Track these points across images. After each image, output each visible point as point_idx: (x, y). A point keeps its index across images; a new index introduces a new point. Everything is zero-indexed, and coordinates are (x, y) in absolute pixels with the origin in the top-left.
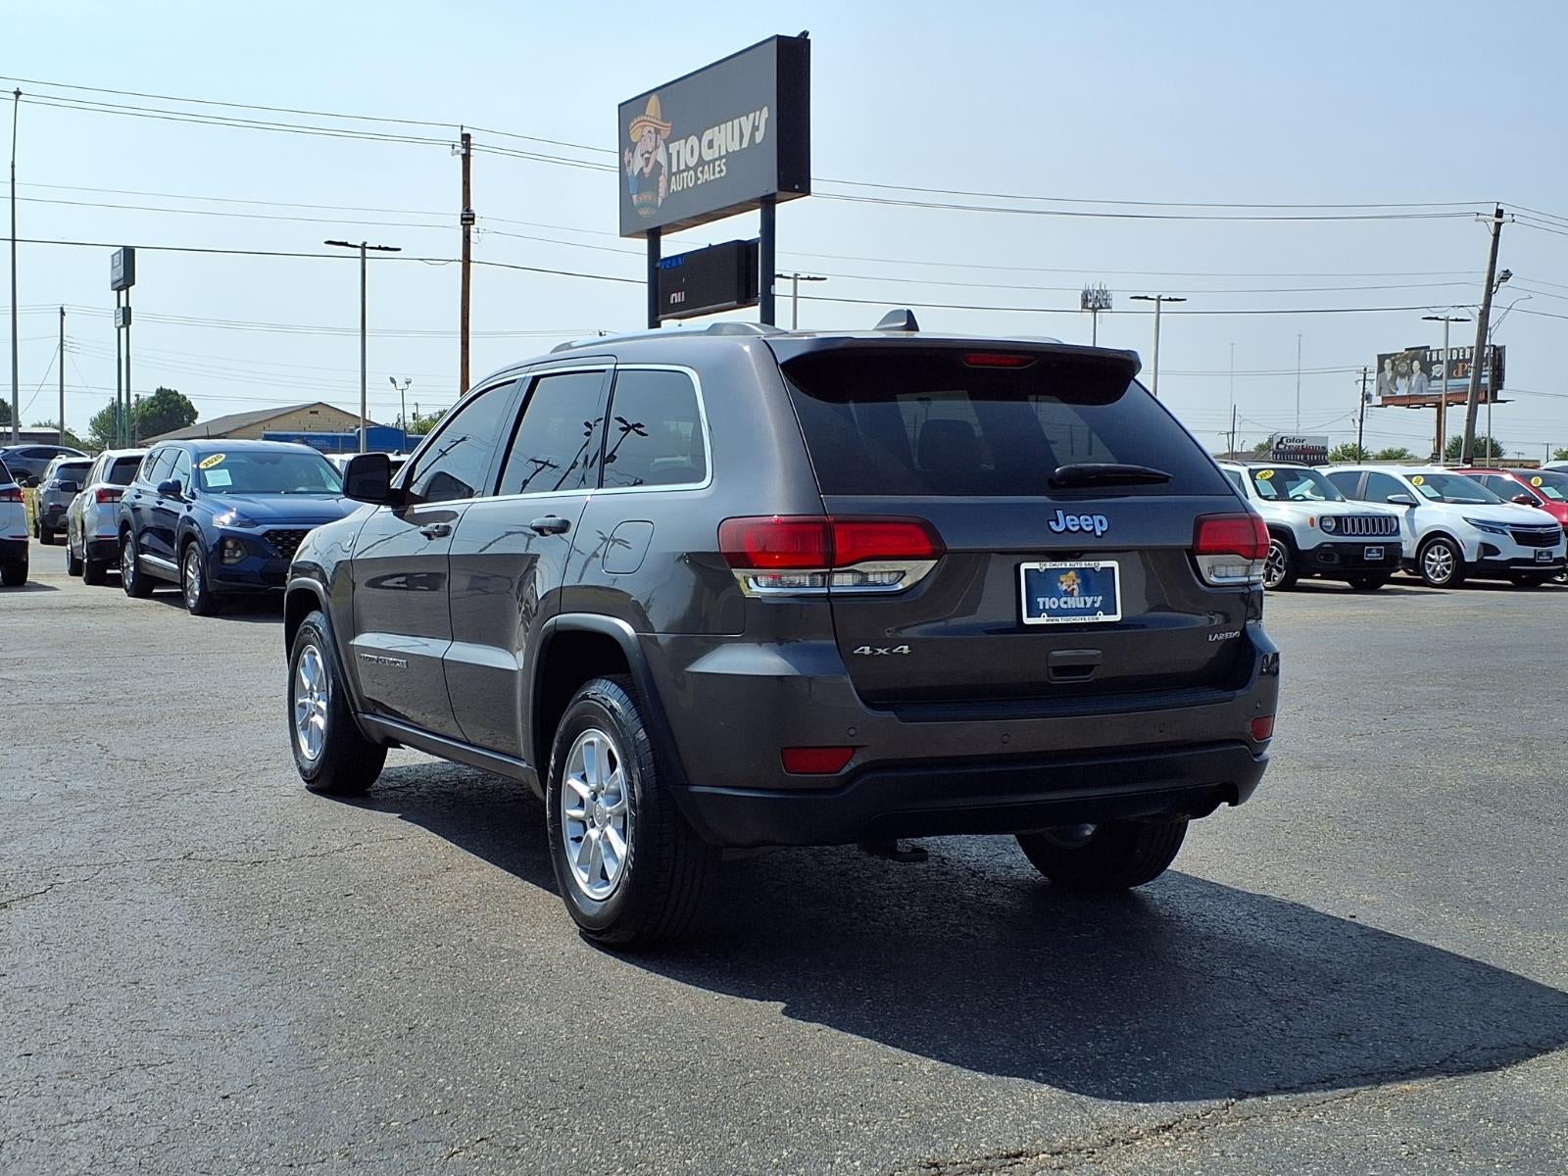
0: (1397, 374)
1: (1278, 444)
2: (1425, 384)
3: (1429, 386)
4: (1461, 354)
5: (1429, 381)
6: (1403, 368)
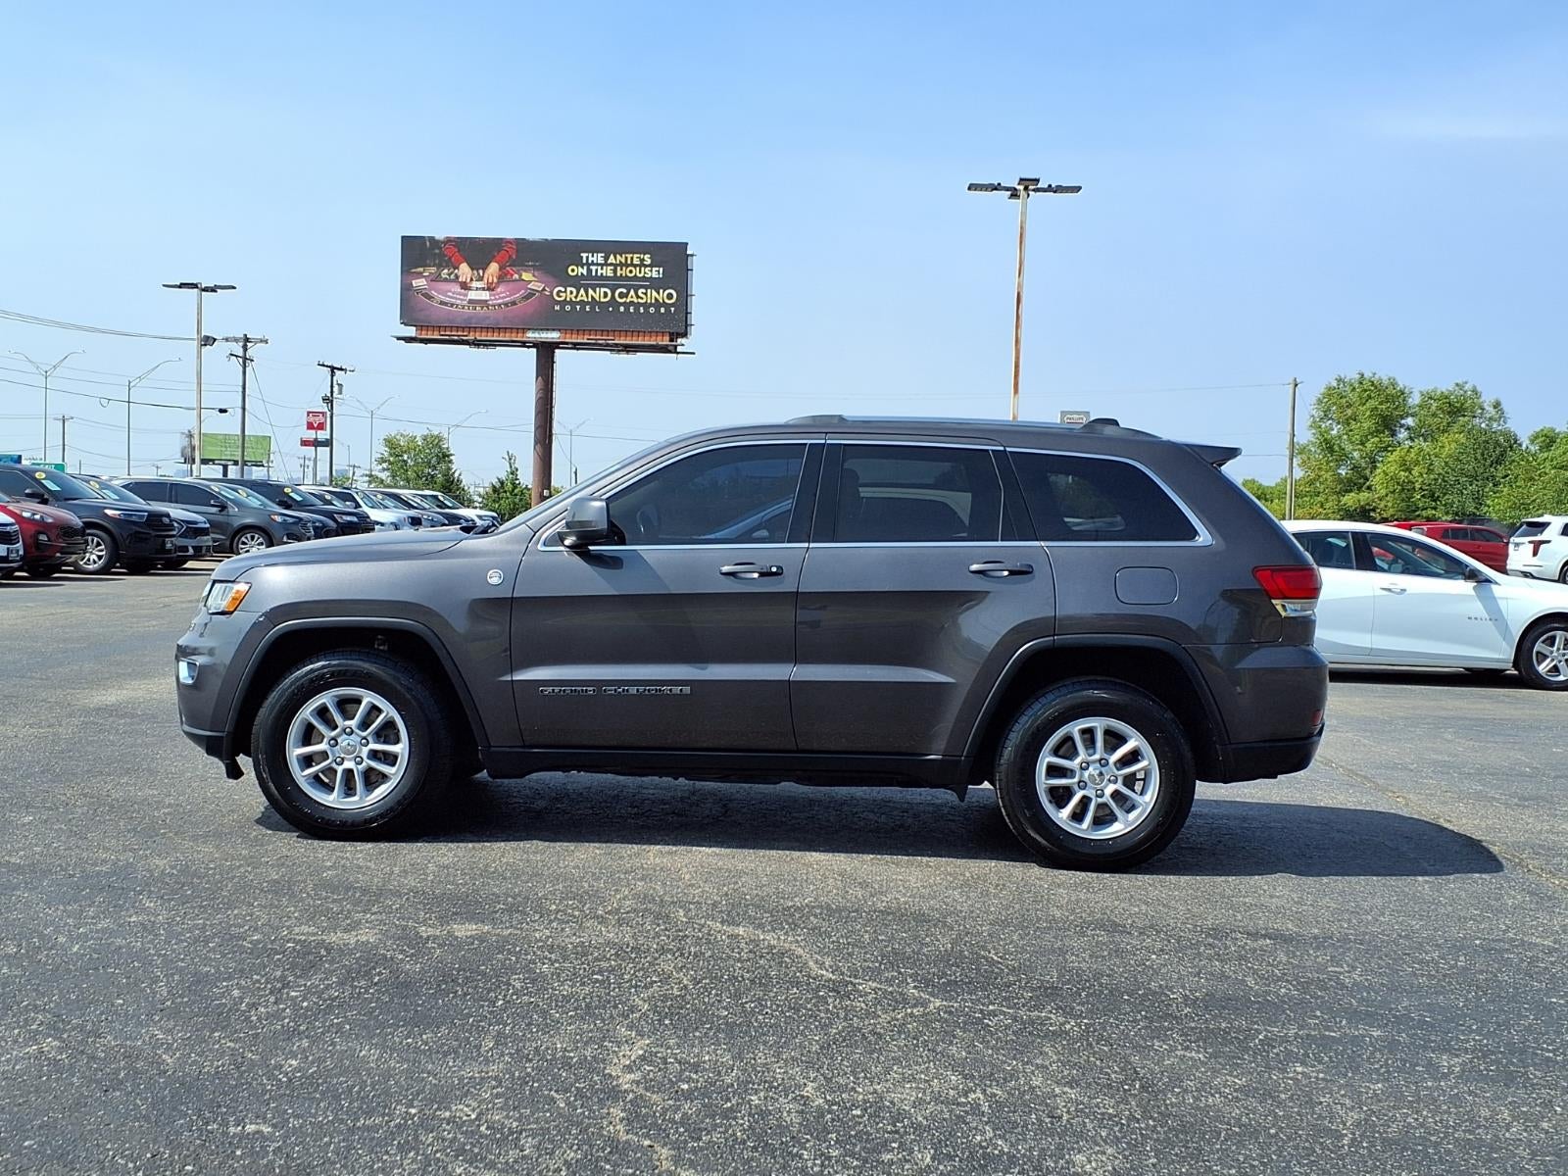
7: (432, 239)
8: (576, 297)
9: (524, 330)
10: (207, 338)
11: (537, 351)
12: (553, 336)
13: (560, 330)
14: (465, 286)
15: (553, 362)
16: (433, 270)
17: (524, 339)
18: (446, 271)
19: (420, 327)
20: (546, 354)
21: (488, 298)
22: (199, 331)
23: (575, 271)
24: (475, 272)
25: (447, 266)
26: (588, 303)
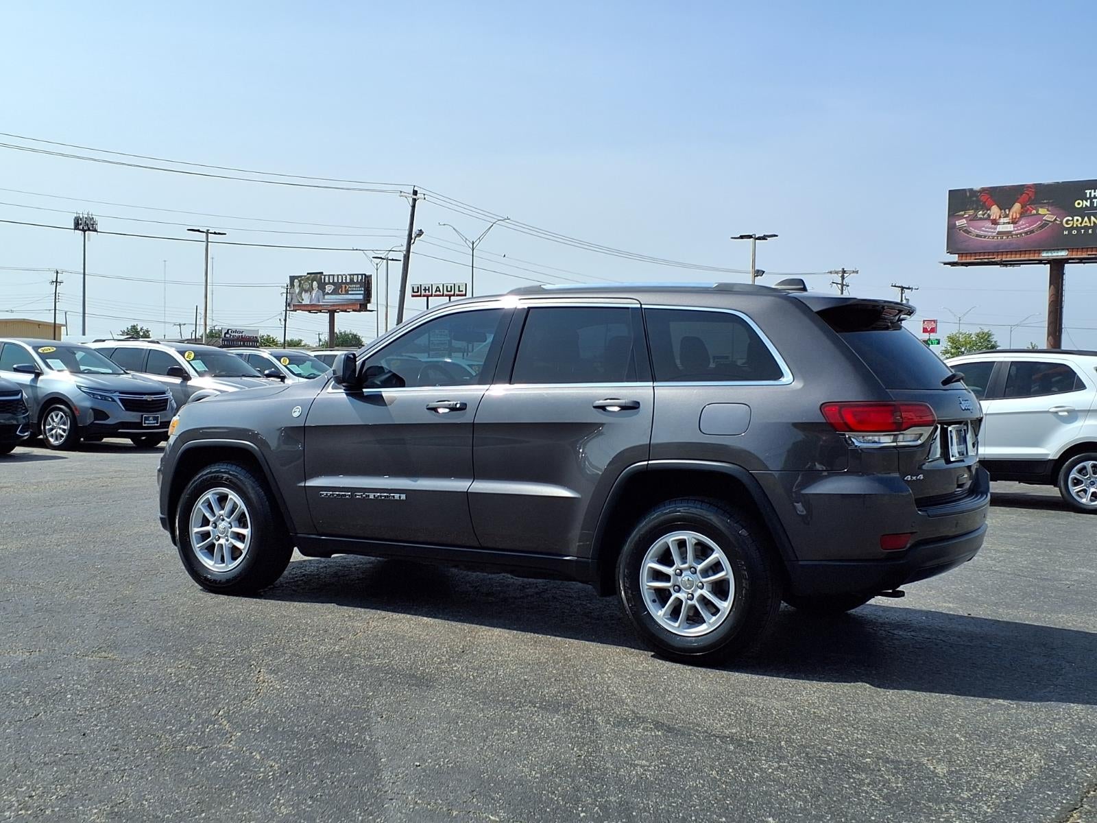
0: (302, 290)
1: (225, 334)
2: (321, 297)
3: (324, 299)
4: (344, 279)
5: (324, 295)
6: (306, 286)
7: (971, 190)
8: (1081, 224)
9: (1040, 252)
10: (758, 271)
11: (1051, 266)
12: (1063, 254)
13: (1068, 249)
14: (995, 222)
15: (1064, 274)
16: (971, 212)
17: (1040, 258)
18: (981, 212)
19: (961, 255)
20: (1057, 268)
21: (1012, 229)
22: (754, 266)
23: (1080, 204)
24: (1003, 211)
25: (982, 209)
26: (1090, 227)
